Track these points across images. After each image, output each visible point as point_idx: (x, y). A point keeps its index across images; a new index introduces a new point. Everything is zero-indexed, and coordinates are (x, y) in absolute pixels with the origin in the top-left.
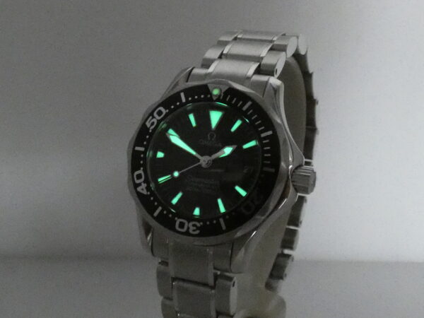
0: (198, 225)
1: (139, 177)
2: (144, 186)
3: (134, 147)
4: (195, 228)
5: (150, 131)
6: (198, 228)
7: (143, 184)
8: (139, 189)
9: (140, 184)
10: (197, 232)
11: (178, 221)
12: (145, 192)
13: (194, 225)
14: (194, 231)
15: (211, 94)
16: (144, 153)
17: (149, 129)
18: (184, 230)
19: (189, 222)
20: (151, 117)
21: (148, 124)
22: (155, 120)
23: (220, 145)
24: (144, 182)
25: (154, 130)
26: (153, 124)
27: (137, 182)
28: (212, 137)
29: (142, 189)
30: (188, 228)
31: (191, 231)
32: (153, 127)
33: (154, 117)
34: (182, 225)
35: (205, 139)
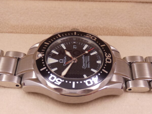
0: (106, 54)
1: (89, 82)
3: (73, 89)
4: (108, 55)
5: (63, 81)
6: (108, 54)
7: (93, 80)
8: (96, 82)
9: (93, 82)
10: (109, 54)
11: (107, 62)
13: (107, 56)
14: (109, 56)
15: (41, 57)
16: (76, 81)
17: (62, 82)
19: (106, 58)
20: (55, 83)
21: (59, 83)
22: (57, 80)
24: (91, 79)
25: (62, 79)
26: (59, 81)
28: (61, 61)
29: (95, 80)
30: (109, 58)
33: (55, 81)
34: (108, 60)
35: (63, 63)
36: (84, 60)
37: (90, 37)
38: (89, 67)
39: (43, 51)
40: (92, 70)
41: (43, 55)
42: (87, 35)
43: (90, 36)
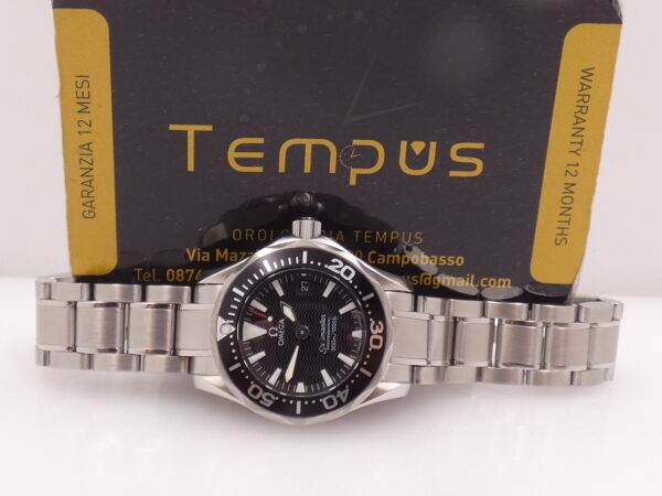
0: (373, 323)
1: (330, 402)
2: (340, 394)
3: (298, 416)
4: (377, 327)
5: (277, 399)
6: (377, 323)
7: (338, 396)
8: (344, 400)
9: (339, 399)
10: (380, 323)
11: (372, 346)
12: (347, 391)
13: (374, 328)
14: (380, 327)
15: (228, 335)
16: (303, 400)
17: (275, 401)
18: (381, 338)
19: (372, 334)
20: (261, 401)
21: (270, 403)
22: (264, 397)
23: (282, 321)
24: (335, 395)
25: (276, 395)
26: (268, 397)
27: (336, 403)
28: (273, 332)
29: (343, 395)
30: (378, 334)
31: (381, 331)
32: (273, 397)
33: (261, 398)
34: (376, 342)
35: (277, 339)
36: (323, 329)
37: (339, 269)
38: (333, 349)
39: (231, 318)
40: (341, 356)
41: (233, 329)
42: (334, 260)
43: (341, 264)
